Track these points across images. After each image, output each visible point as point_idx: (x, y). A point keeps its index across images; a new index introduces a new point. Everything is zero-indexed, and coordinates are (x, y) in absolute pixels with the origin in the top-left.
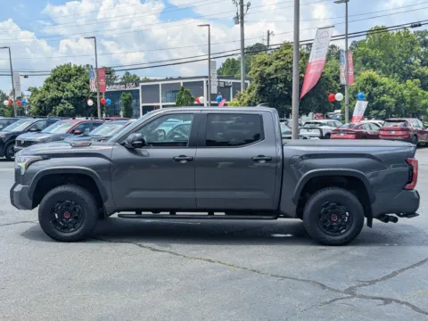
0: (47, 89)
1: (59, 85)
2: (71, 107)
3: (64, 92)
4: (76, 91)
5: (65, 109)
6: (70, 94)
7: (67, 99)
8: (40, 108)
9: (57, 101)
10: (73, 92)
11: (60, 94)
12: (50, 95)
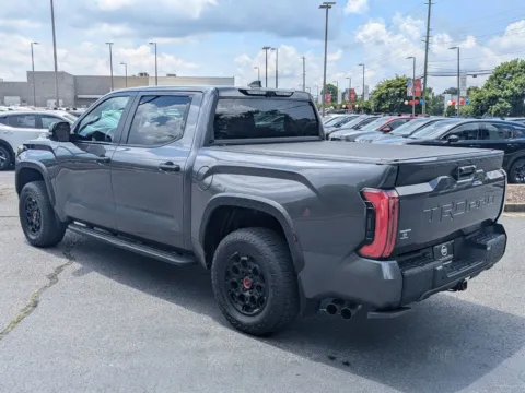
0: (487, 87)
1: (499, 83)
2: (509, 106)
3: (503, 90)
4: (516, 89)
5: (502, 108)
6: (509, 92)
7: (506, 98)
8: (477, 107)
9: (494, 99)
10: (512, 90)
11: (499, 93)
12: (488, 94)
